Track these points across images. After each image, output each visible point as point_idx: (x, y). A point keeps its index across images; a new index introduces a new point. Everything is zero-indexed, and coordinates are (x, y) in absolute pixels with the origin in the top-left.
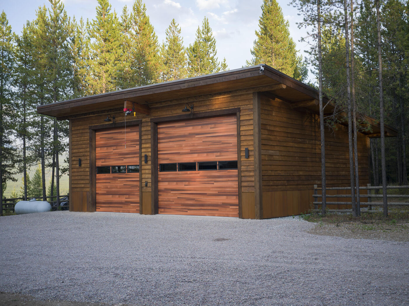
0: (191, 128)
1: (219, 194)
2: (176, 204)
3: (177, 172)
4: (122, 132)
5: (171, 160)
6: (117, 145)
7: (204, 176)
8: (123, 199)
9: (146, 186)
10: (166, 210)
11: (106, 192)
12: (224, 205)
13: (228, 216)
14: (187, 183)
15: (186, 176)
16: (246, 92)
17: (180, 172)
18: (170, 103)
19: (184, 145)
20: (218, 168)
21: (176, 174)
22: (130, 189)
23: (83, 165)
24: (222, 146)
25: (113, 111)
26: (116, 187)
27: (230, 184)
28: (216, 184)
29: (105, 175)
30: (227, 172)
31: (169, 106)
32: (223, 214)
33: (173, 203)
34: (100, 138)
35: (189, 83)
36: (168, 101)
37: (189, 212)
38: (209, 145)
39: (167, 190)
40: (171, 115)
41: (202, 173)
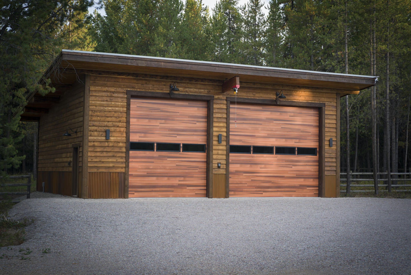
0: (269, 113)
1: (298, 177)
2: (248, 186)
3: (252, 155)
4: (175, 104)
5: (243, 142)
6: (166, 119)
7: (282, 160)
8: (176, 181)
9: (219, 167)
10: (237, 193)
11: (146, 174)
12: (302, 187)
13: (304, 196)
14: (263, 166)
15: (262, 159)
16: (331, 91)
17: (255, 155)
18: (252, 86)
19: (260, 129)
20: (296, 154)
21: (249, 156)
22: (187, 171)
23: (112, 139)
24: (301, 134)
25: (171, 79)
26: (165, 168)
27: (308, 168)
28: (294, 168)
29: (145, 153)
30: (305, 157)
31: (249, 88)
32: (300, 195)
33: (246, 185)
34: (137, 106)
35: (311, 76)
36: (251, 83)
37: (264, 194)
38: (288, 132)
39: (237, 173)
40: (253, 98)
41: (280, 156)
